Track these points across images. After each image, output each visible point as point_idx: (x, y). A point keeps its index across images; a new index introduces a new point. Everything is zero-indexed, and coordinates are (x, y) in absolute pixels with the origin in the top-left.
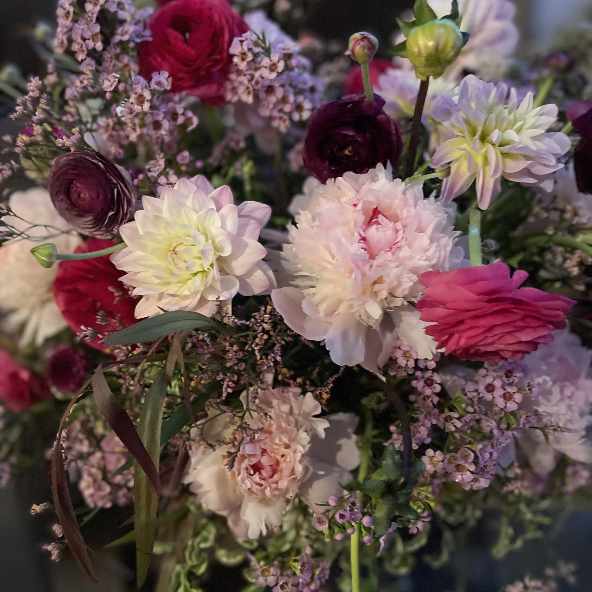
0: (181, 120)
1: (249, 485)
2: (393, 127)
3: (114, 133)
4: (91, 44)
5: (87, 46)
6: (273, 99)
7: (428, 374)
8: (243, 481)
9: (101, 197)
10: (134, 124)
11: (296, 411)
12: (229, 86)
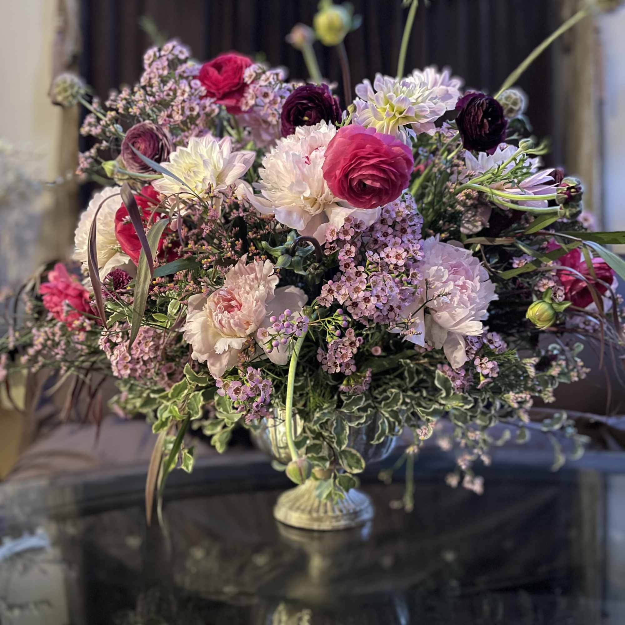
0: (208, 109)
1: (220, 318)
2: (333, 100)
3: (167, 119)
4: (161, 72)
5: (158, 73)
6: (267, 100)
7: (347, 247)
8: (217, 315)
9: (152, 146)
10: (179, 110)
11: (259, 276)
12: (244, 101)
